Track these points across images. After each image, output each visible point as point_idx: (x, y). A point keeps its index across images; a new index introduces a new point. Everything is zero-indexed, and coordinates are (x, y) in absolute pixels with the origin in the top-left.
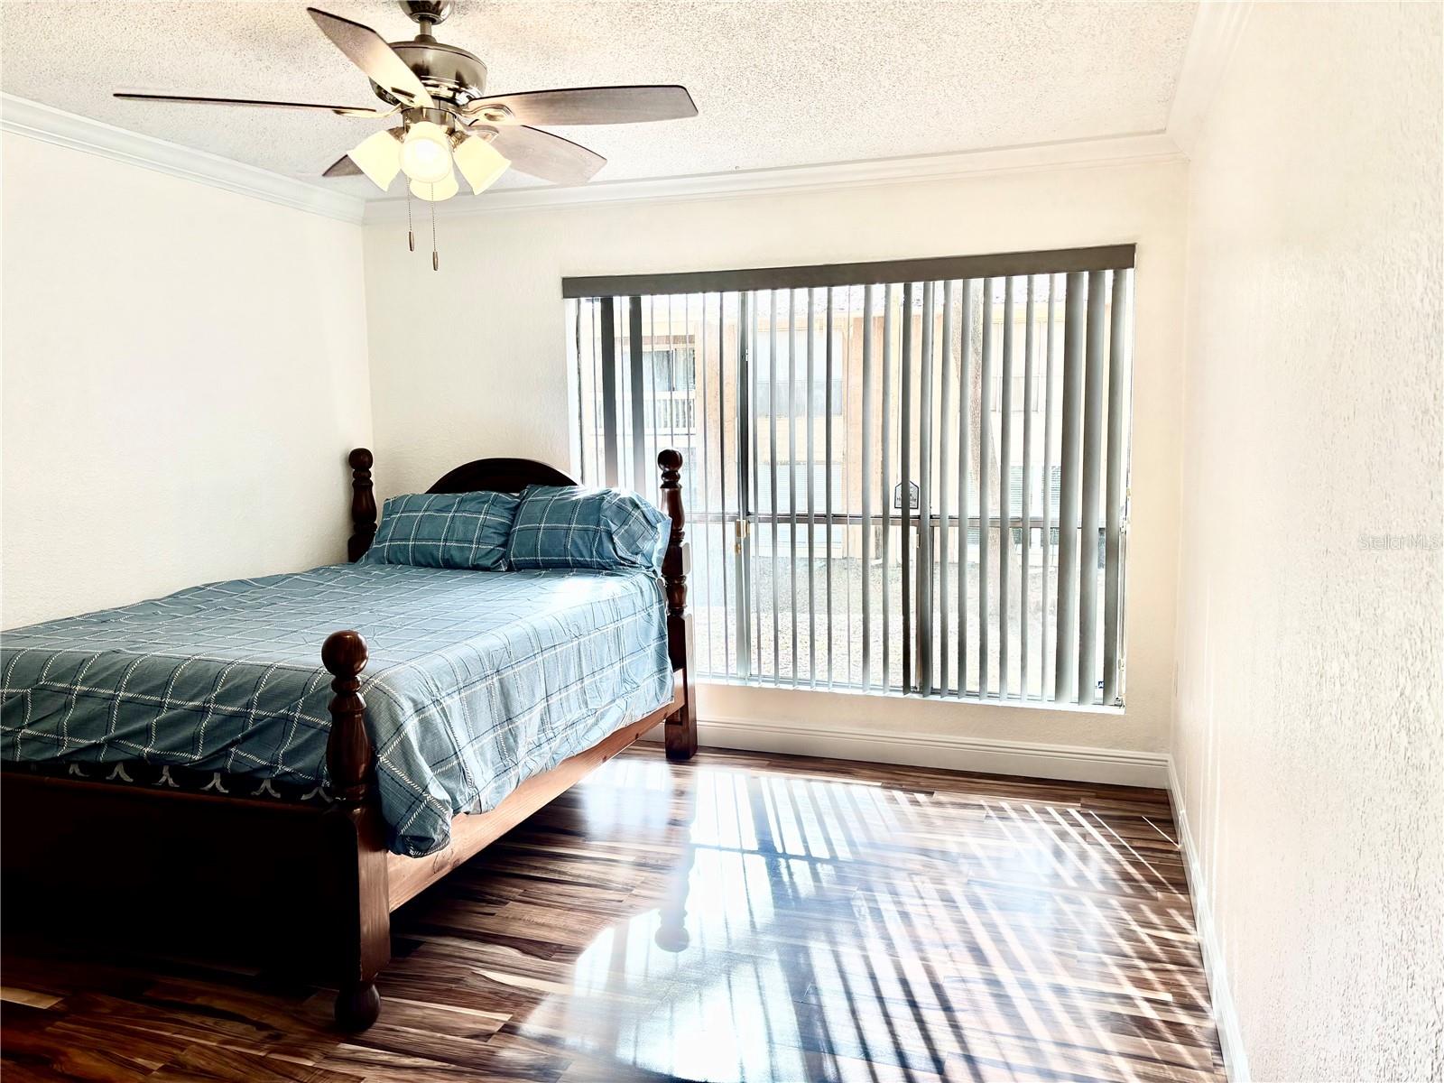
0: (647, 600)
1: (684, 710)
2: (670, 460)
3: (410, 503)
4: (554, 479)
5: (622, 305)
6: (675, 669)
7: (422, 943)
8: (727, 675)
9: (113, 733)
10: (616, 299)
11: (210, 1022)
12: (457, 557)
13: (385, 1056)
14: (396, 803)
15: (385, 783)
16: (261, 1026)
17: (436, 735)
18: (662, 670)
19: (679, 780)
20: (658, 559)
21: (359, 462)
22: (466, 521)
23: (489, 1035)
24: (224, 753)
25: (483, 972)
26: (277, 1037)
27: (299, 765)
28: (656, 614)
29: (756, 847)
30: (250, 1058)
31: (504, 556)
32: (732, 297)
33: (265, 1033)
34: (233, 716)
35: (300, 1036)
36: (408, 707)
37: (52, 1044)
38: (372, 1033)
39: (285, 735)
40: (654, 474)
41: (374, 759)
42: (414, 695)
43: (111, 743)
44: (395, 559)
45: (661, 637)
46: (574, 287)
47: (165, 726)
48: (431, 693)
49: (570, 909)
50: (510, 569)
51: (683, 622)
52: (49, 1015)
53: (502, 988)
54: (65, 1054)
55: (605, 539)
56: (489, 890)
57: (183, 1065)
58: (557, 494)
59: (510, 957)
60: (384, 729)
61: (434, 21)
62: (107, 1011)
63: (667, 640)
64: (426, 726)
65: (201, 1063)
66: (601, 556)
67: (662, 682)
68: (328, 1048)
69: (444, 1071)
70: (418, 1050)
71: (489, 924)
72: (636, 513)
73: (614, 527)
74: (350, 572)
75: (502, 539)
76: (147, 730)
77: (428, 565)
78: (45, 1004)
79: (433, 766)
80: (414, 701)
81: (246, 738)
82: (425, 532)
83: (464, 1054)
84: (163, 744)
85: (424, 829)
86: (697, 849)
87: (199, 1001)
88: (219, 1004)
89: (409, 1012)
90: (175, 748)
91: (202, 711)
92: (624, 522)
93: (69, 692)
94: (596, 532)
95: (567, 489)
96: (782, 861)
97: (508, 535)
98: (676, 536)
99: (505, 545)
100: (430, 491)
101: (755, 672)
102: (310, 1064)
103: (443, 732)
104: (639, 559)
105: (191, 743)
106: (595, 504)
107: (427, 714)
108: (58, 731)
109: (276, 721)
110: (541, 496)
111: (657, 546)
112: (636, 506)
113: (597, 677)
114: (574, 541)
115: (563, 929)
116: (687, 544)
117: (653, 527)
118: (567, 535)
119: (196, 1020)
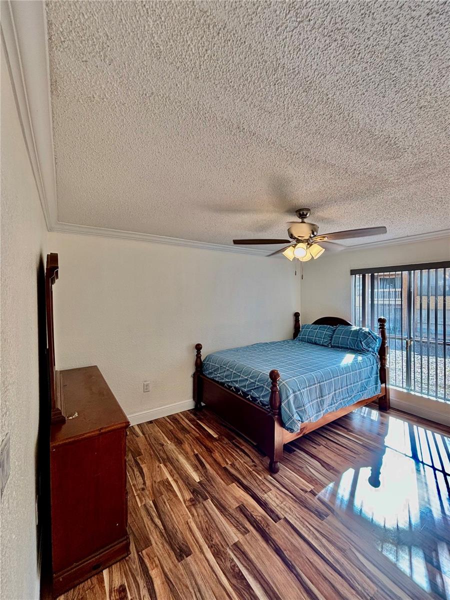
0: (372, 362)
1: (385, 396)
2: (382, 322)
3: (308, 327)
4: (345, 323)
5: (368, 276)
6: (382, 383)
7: (295, 451)
8: (403, 388)
9: (232, 380)
10: (367, 275)
11: (243, 455)
12: (318, 343)
13: (278, 485)
14: (285, 418)
15: (283, 411)
16: (253, 461)
17: (299, 400)
18: (376, 384)
19: (382, 418)
20: (377, 350)
21: (297, 315)
22: (320, 333)
23: (306, 492)
24: (250, 391)
25: (309, 468)
26: (255, 466)
27: (265, 399)
28: (376, 367)
29: (411, 456)
30: (248, 470)
31: (330, 343)
32: (405, 273)
33: (254, 464)
34: (253, 383)
35: (260, 468)
36: (291, 392)
37: (213, 447)
38: (276, 476)
39: (262, 391)
40: (377, 325)
41: (280, 404)
42: (293, 388)
43: (231, 382)
44: (302, 340)
45: (377, 374)
46: (353, 272)
47: (241, 381)
48: (298, 388)
49: (339, 455)
50: (332, 347)
51: (385, 370)
52: (215, 439)
53: (313, 476)
54: (215, 451)
55: (360, 344)
56: (315, 439)
57: (235, 465)
58: (347, 327)
59: (318, 466)
60: (284, 397)
61: (305, 218)
62: (225, 442)
63: (379, 375)
64: (296, 397)
65: (238, 466)
66: (357, 347)
67: (376, 388)
68: (266, 475)
69: (292, 498)
70: (286, 487)
71: (313, 451)
72: (370, 336)
73: (362, 340)
74: (291, 343)
75: (330, 339)
76: (237, 381)
77: (310, 343)
78: (215, 436)
79: (296, 408)
80: (293, 389)
81: (255, 389)
82: (310, 335)
83: (298, 495)
84: (240, 385)
85: (292, 427)
86: (387, 448)
87: (243, 448)
88: (246, 450)
89: (287, 472)
90: (241, 387)
91: (247, 380)
92: (366, 338)
93: (226, 368)
94: (357, 340)
95: (349, 327)
96: (421, 464)
97: (332, 337)
98: (383, 344)
99: (331, 340)
100: (313, 324)
101: (413, 388)
102: (260, 478)
103: (300, 399)
104: (370, 349)
105: (245, 387)
106: (357, 332)
107: (296, 394)
108: (223, 376)
109: (261, 387)
110: (341, 327)
111: (377, 345)
112: (370, 334)
113: (352, 385)
114: (350, 342)
115: (335, 462)
116: (387, 346)
117: (376, 341)
118: (348, 340)
119: (241, 453)
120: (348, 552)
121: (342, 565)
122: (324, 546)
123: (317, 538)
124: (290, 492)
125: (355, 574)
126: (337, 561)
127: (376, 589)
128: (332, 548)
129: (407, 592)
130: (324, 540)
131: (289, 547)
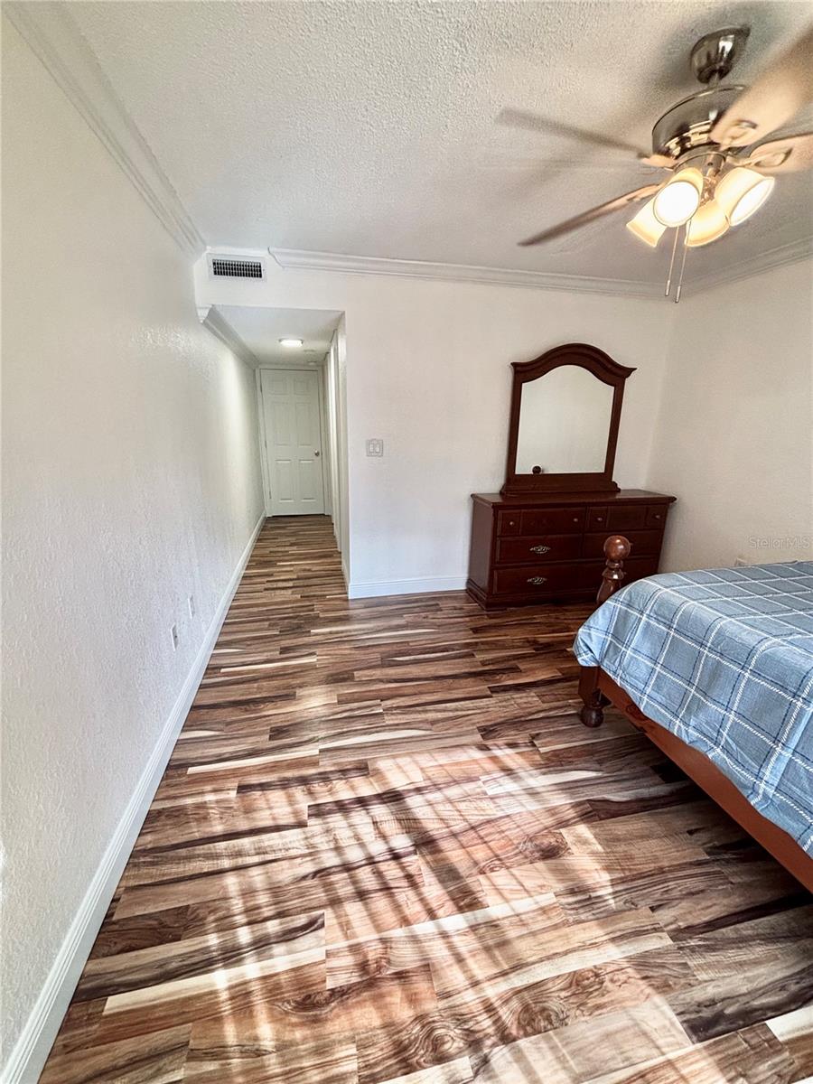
120: (428, 726)
121: (419, 712)
122: (444, 711)
123: (457, 710)
124: (531, 720)
125: (406, 716)
126: (426, 711)
127: (387, 722)
128: (440, 715)
129: (390, 742)
130: (451, 714)
131: (455, 686)
